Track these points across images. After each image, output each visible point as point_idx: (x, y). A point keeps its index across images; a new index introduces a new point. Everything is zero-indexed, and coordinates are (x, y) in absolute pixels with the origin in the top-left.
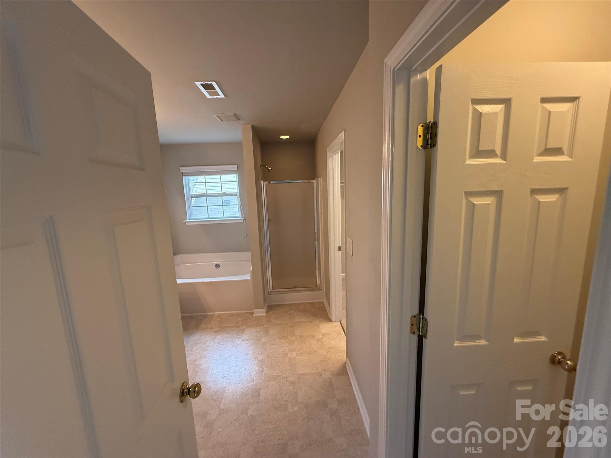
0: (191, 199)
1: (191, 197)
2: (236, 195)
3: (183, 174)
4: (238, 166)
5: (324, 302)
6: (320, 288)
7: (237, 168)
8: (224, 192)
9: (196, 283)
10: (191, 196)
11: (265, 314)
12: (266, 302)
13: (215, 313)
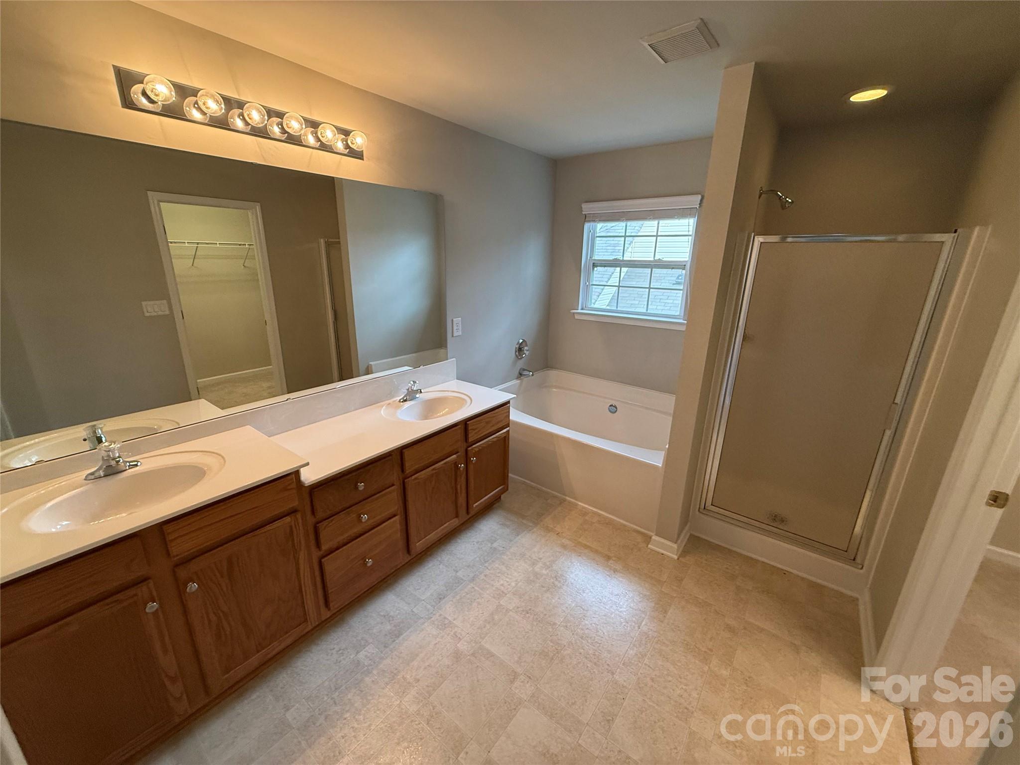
0: (593, 269)
1: (593, 265)
2: (683, 267)
3: (586, 218)
4: (703, 198)
5: (861, 602)
6: (859, 560)
7: (699, 202)
8: (659, 259)
9: (557, 436)
10: (593, 263)
11: (676, 557)
12: (687, 528)
13: (580, 503)
